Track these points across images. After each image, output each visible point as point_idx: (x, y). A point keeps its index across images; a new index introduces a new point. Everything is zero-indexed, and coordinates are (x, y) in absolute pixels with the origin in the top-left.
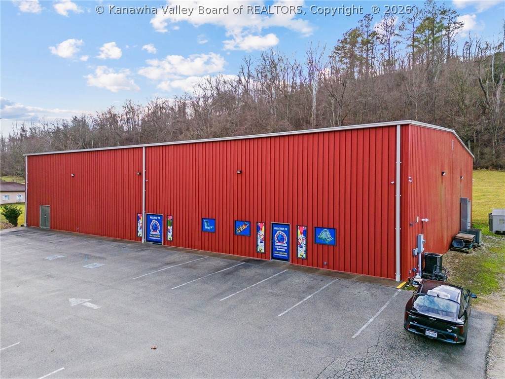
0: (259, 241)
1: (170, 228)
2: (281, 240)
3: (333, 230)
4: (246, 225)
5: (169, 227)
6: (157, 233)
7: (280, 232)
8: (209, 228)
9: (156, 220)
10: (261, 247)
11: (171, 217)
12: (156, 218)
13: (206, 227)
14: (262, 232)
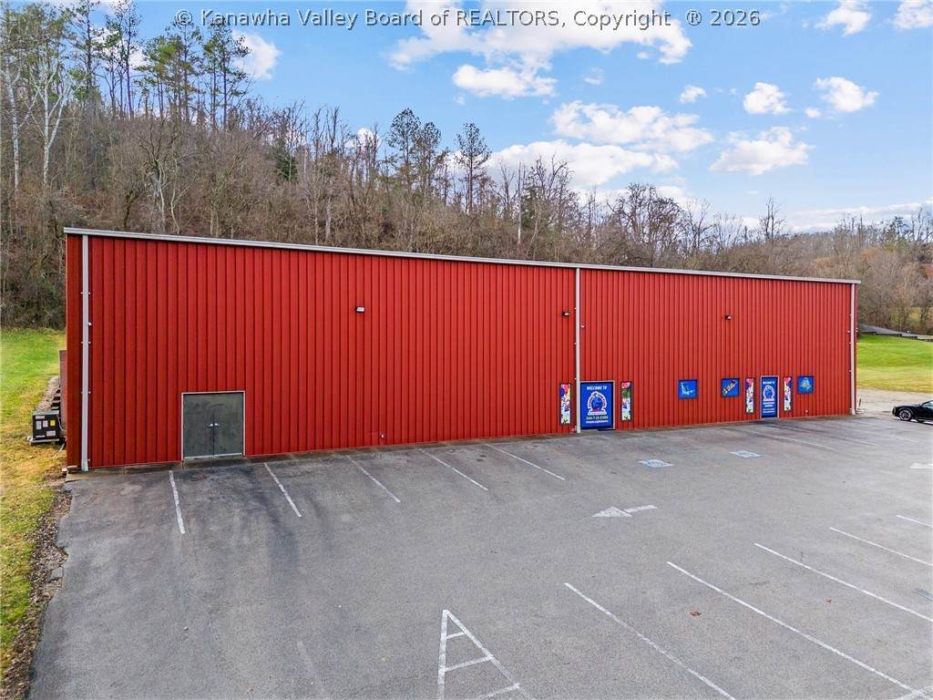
0: (748, 400)
1: (626, 401)
2: (769, 395)
3: (811, 378)
4: (734, 383)
5: (624, 400)
6: (601, 413)
7: (768, 386)
8: (688, 393)
9: (599, 391)
10: (750, 407)
11: (628, 384)
12: (599, 388)
13: (684, 392)
14: (751, 390)
